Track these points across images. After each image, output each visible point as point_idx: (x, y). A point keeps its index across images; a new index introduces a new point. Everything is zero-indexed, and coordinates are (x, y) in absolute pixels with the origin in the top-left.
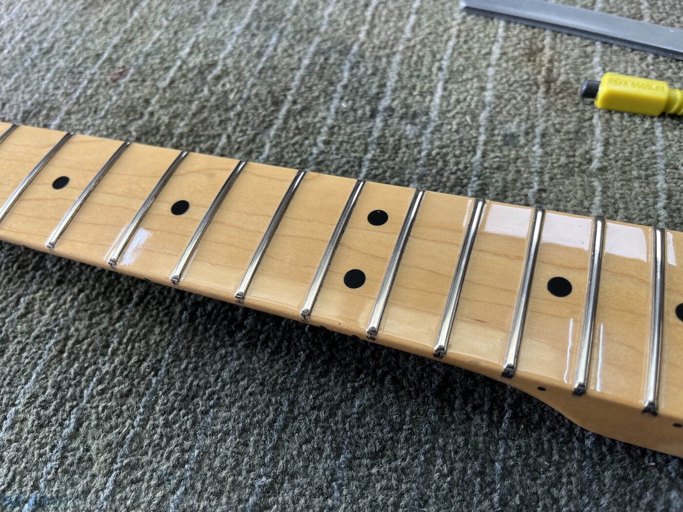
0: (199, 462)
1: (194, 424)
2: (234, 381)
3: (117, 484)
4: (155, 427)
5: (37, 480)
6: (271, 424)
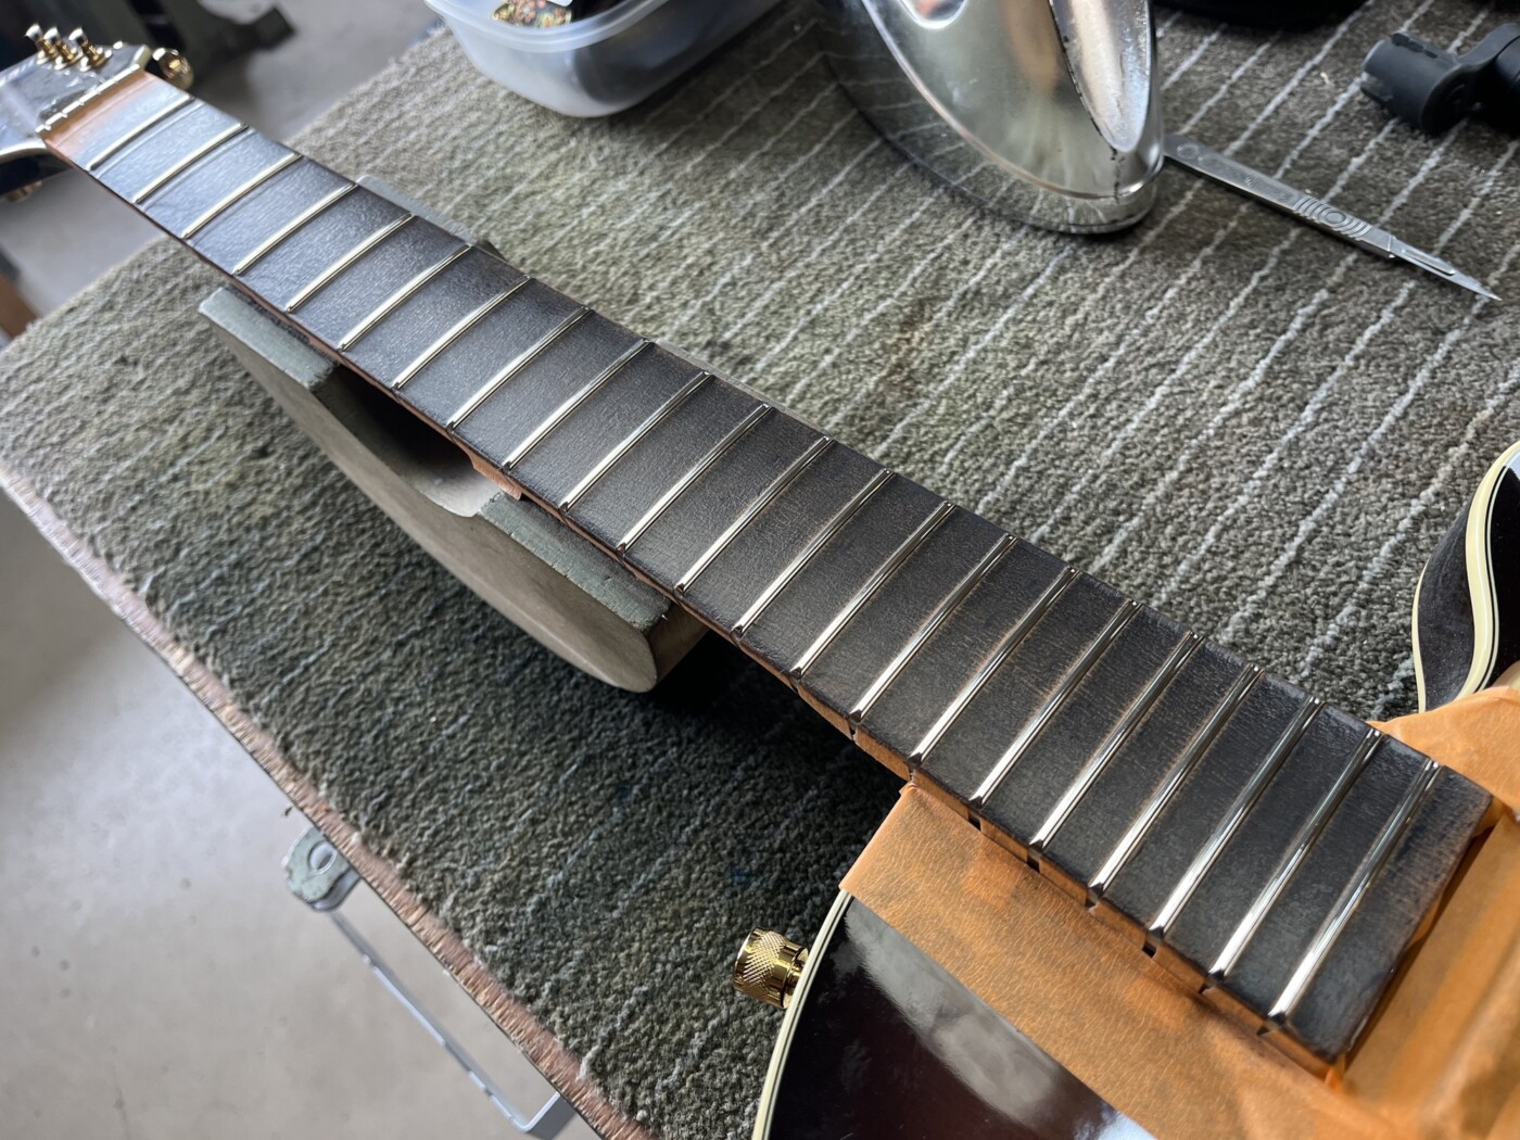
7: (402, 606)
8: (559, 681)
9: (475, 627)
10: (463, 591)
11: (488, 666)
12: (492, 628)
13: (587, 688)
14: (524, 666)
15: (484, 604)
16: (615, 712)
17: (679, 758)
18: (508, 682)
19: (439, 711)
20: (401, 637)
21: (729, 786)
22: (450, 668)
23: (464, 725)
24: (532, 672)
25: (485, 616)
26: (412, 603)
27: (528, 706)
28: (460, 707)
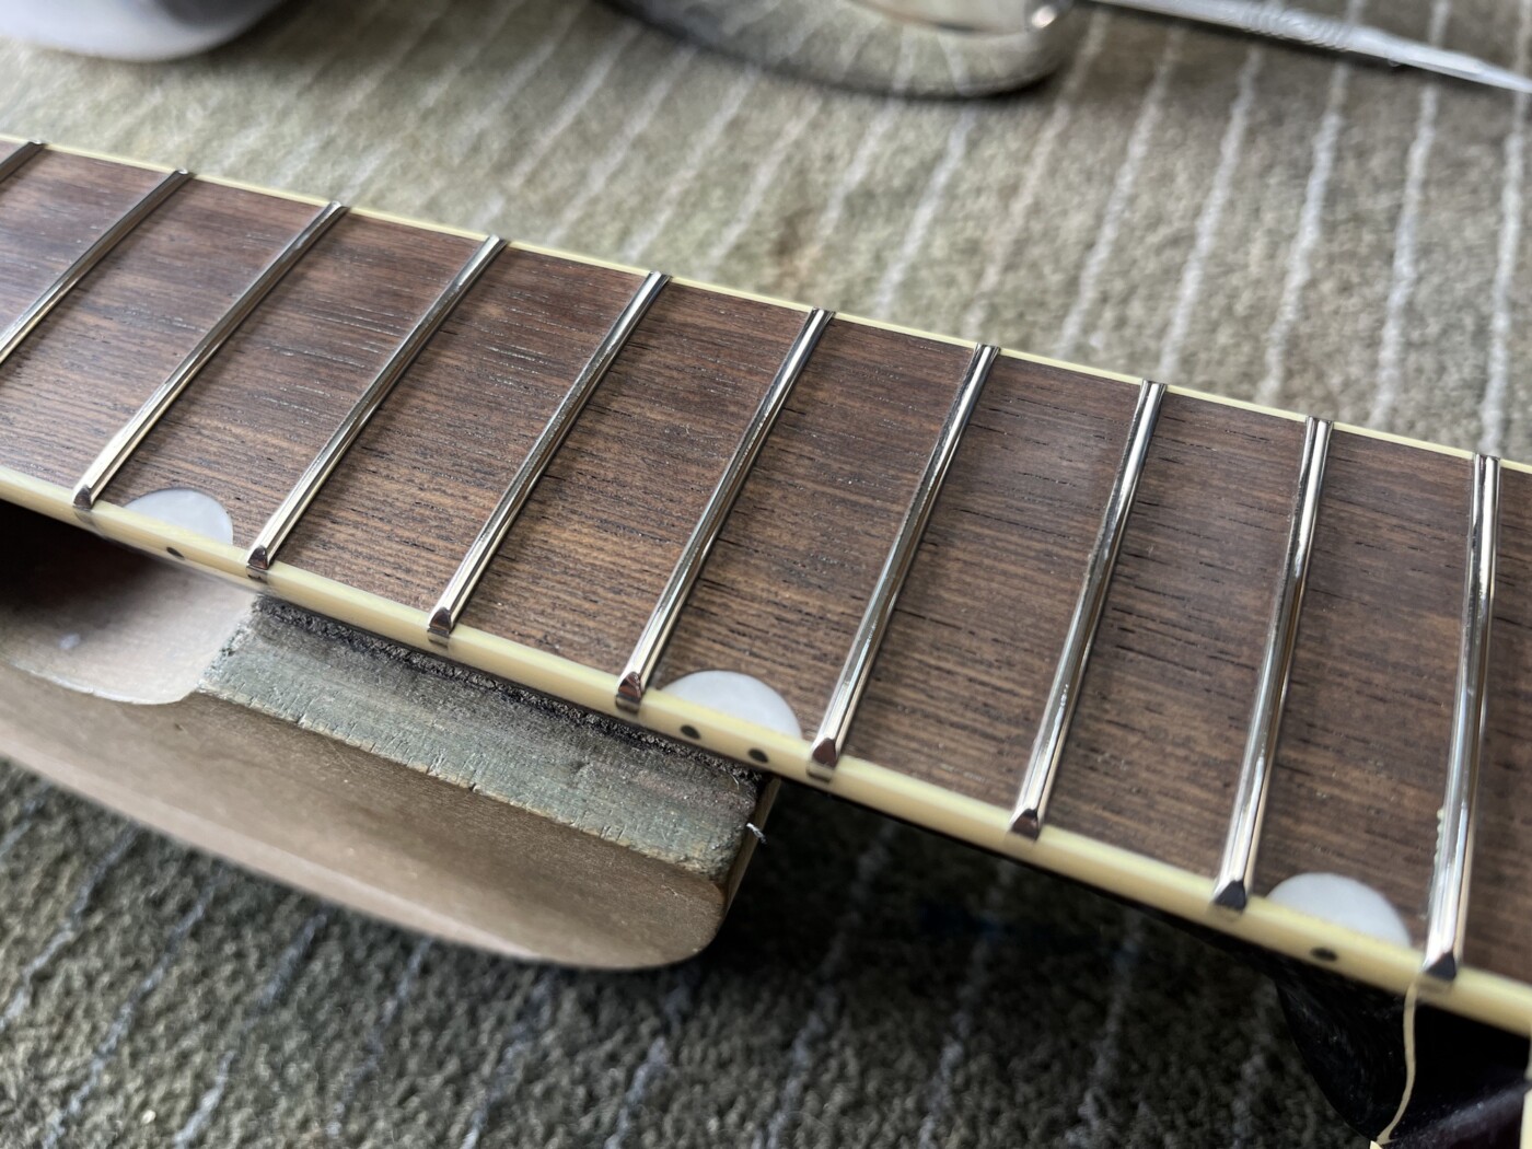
7: (27, 901)
8: (387, 970)
9: (185, 908)
10: (144, 844)
11: (234, 978)
12: (220, 900)
13: (447, 968)
14: (308, 956)
15: (193, 856)
16: (517, 1001)
17: (675, 1059)
18: (282, 1000)
19: (156, 1095)
20: (39, 963)
21: (793, 1086)
22: (156, 1002)
23: (217, 1113)
24: (327, 966)
25: (199, 882)
26: (44, 892)
27: (339, 1036)
28: (198, 1076)
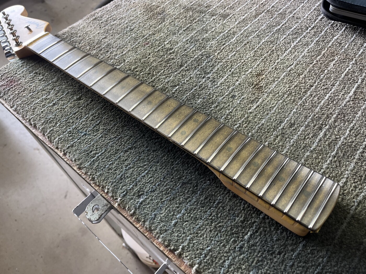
0: (119, 139)
1: (122, 131)
2: (134, 127)
3: (102, 137)
4: (114, 129)
5: (87, 130)
6: (137, 137)
